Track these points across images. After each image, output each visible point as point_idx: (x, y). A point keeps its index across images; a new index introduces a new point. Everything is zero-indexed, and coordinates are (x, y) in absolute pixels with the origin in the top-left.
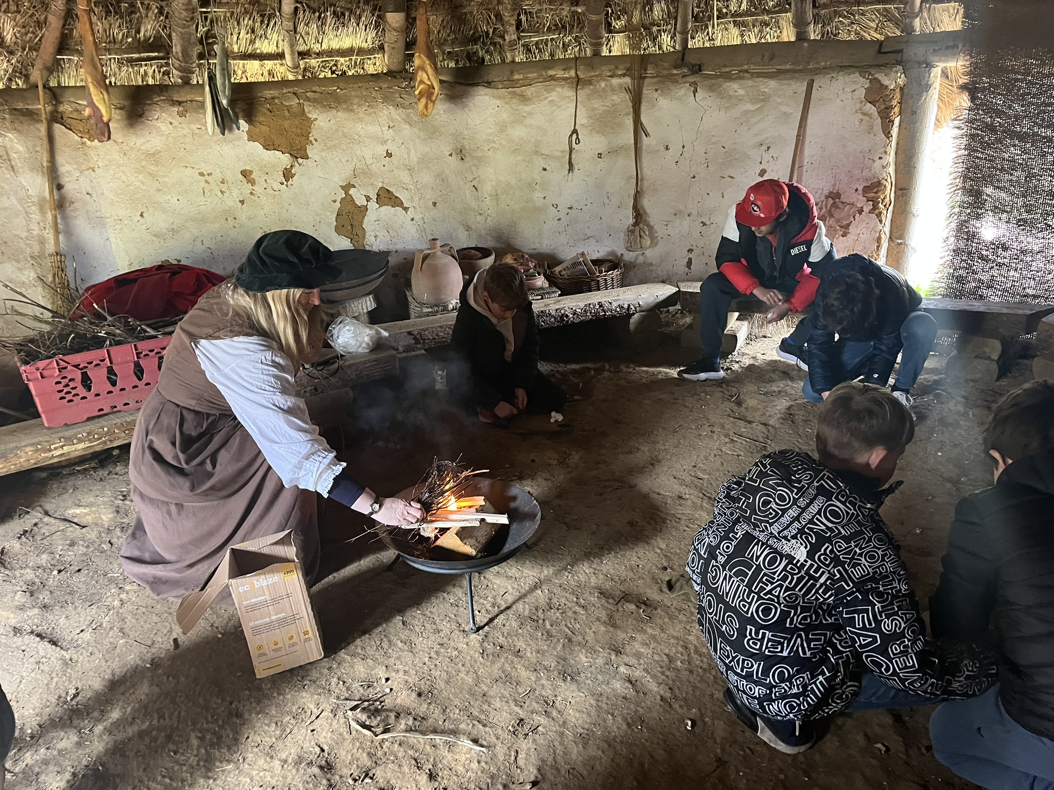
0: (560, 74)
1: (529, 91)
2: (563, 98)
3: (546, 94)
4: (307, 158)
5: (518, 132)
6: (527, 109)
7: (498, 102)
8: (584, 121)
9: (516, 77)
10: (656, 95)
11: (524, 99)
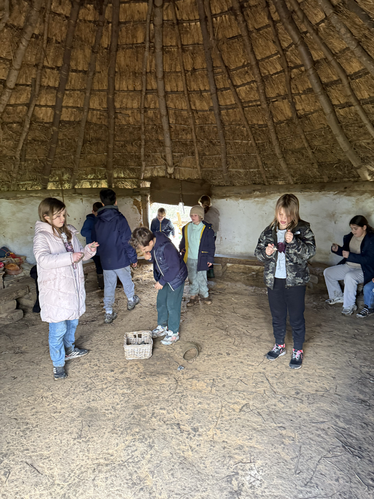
0: (34, 195)
1: (23, 201)
3: (30, 202)
5: (20, 215)
6: (23, 207)
7: (11, 205)
9: (18, 196)
10: (70, 202)
11: (22, 203)
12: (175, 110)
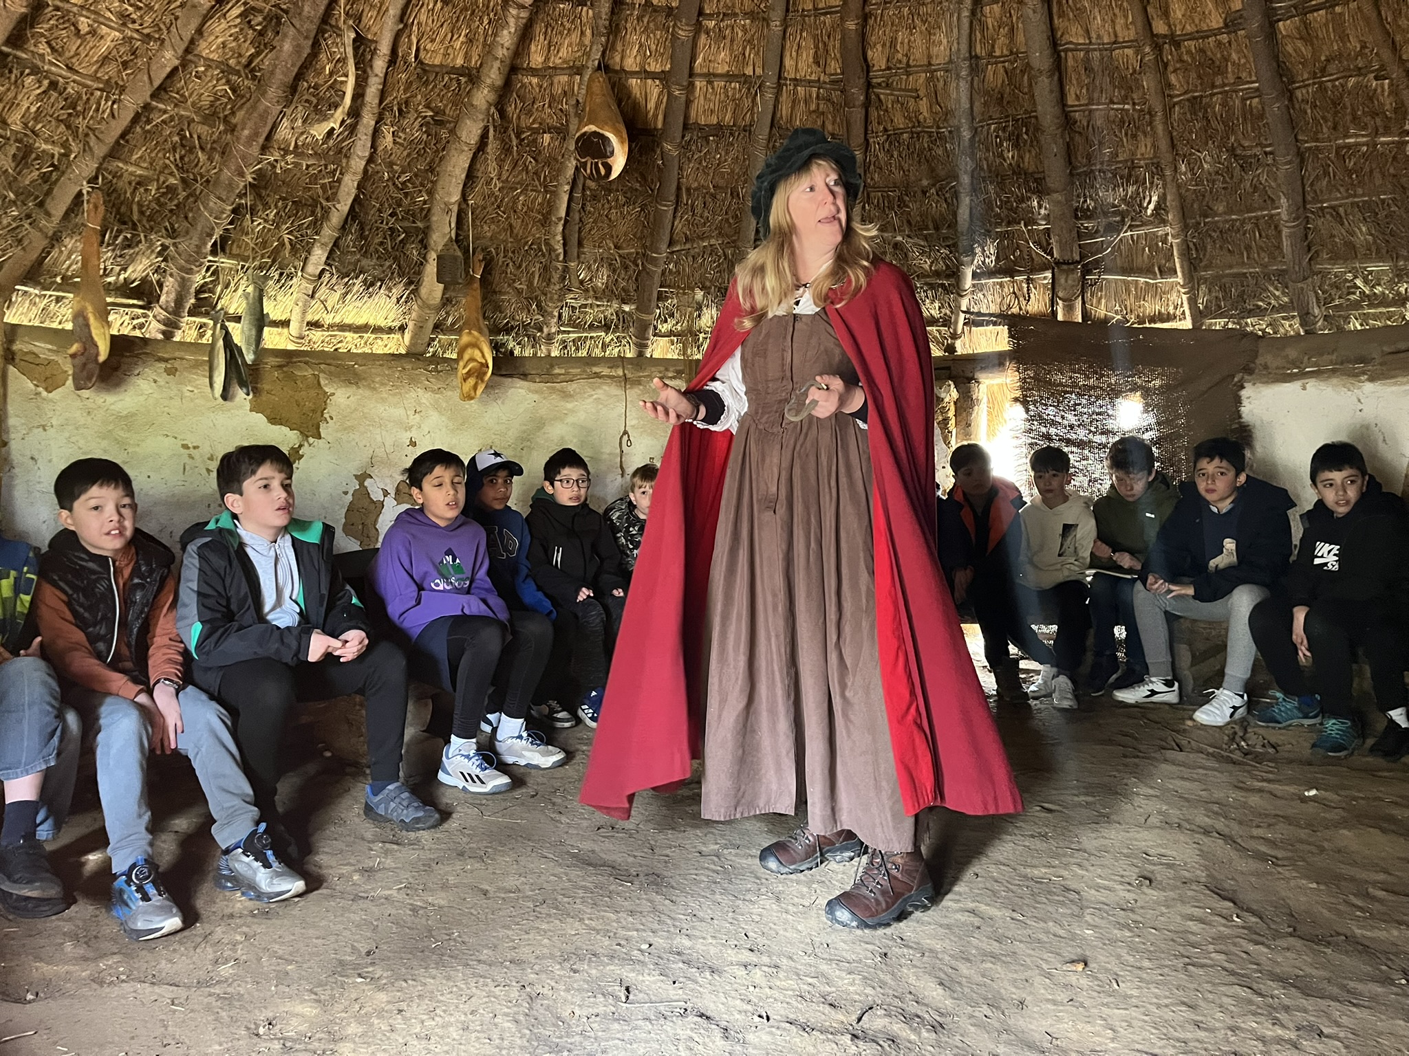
0: (606, 371)
1: (571, 387)
2: (610, 396)
3: (590, 392)
4: (320, 437)
5: (558, 430)
6: (569, 406)
7: (536, 397)
8: (634, 422)
9: (556, 371)
11: (566, 396)
12: (1087, 51)
